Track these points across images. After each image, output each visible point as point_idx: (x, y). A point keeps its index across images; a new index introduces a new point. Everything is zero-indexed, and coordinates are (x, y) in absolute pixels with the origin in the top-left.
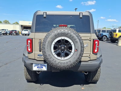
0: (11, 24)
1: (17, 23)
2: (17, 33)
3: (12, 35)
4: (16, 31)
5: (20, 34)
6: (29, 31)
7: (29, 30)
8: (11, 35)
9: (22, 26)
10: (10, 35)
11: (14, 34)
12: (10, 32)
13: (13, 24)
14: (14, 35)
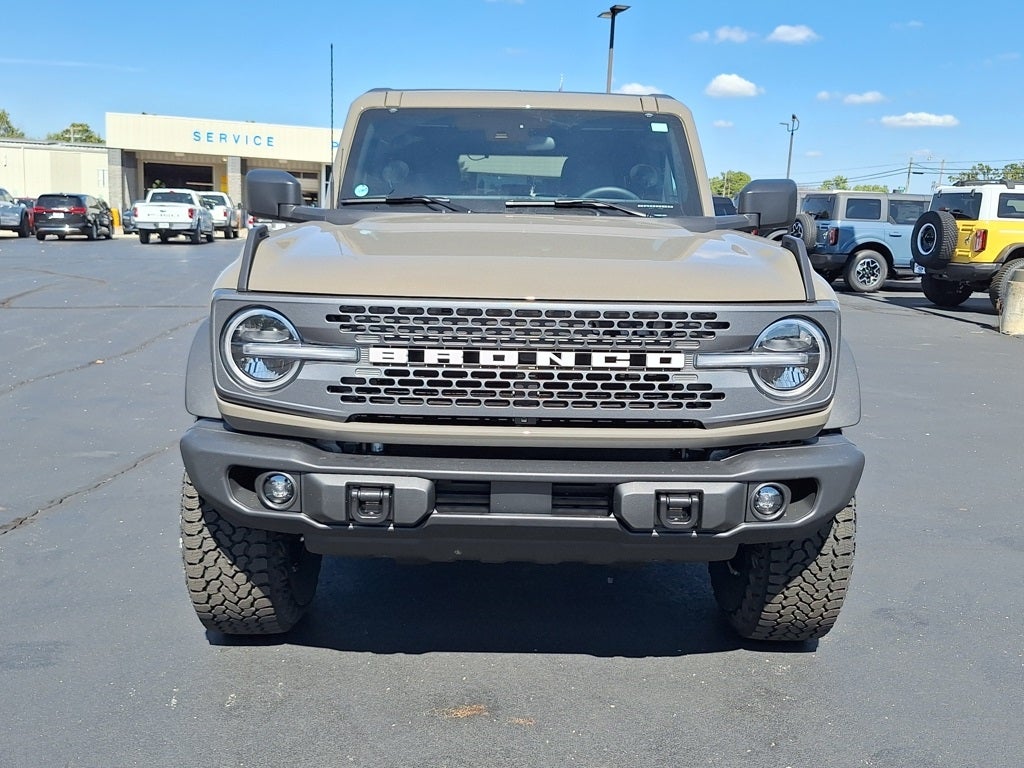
0: (35, 143)
1: (87, 137)
2: (89, 225)
3: (41, 237)
4: (77, 200)
5: (118, 232)
6: (197, 206)
7: (195, 195)
8: (33, 239)
9: (129, 158)
10: (22, 235)
11: (67, 228)
12: (25, 215)
13: (54, 140)
14: (62, 237)
